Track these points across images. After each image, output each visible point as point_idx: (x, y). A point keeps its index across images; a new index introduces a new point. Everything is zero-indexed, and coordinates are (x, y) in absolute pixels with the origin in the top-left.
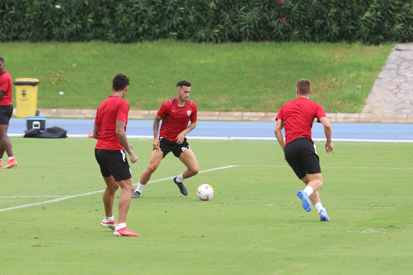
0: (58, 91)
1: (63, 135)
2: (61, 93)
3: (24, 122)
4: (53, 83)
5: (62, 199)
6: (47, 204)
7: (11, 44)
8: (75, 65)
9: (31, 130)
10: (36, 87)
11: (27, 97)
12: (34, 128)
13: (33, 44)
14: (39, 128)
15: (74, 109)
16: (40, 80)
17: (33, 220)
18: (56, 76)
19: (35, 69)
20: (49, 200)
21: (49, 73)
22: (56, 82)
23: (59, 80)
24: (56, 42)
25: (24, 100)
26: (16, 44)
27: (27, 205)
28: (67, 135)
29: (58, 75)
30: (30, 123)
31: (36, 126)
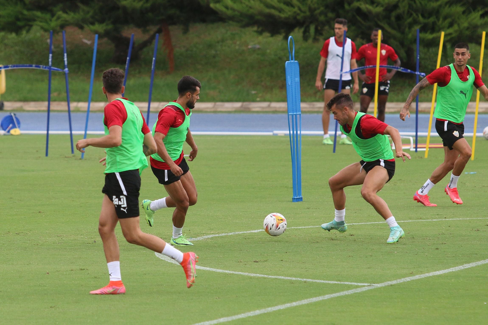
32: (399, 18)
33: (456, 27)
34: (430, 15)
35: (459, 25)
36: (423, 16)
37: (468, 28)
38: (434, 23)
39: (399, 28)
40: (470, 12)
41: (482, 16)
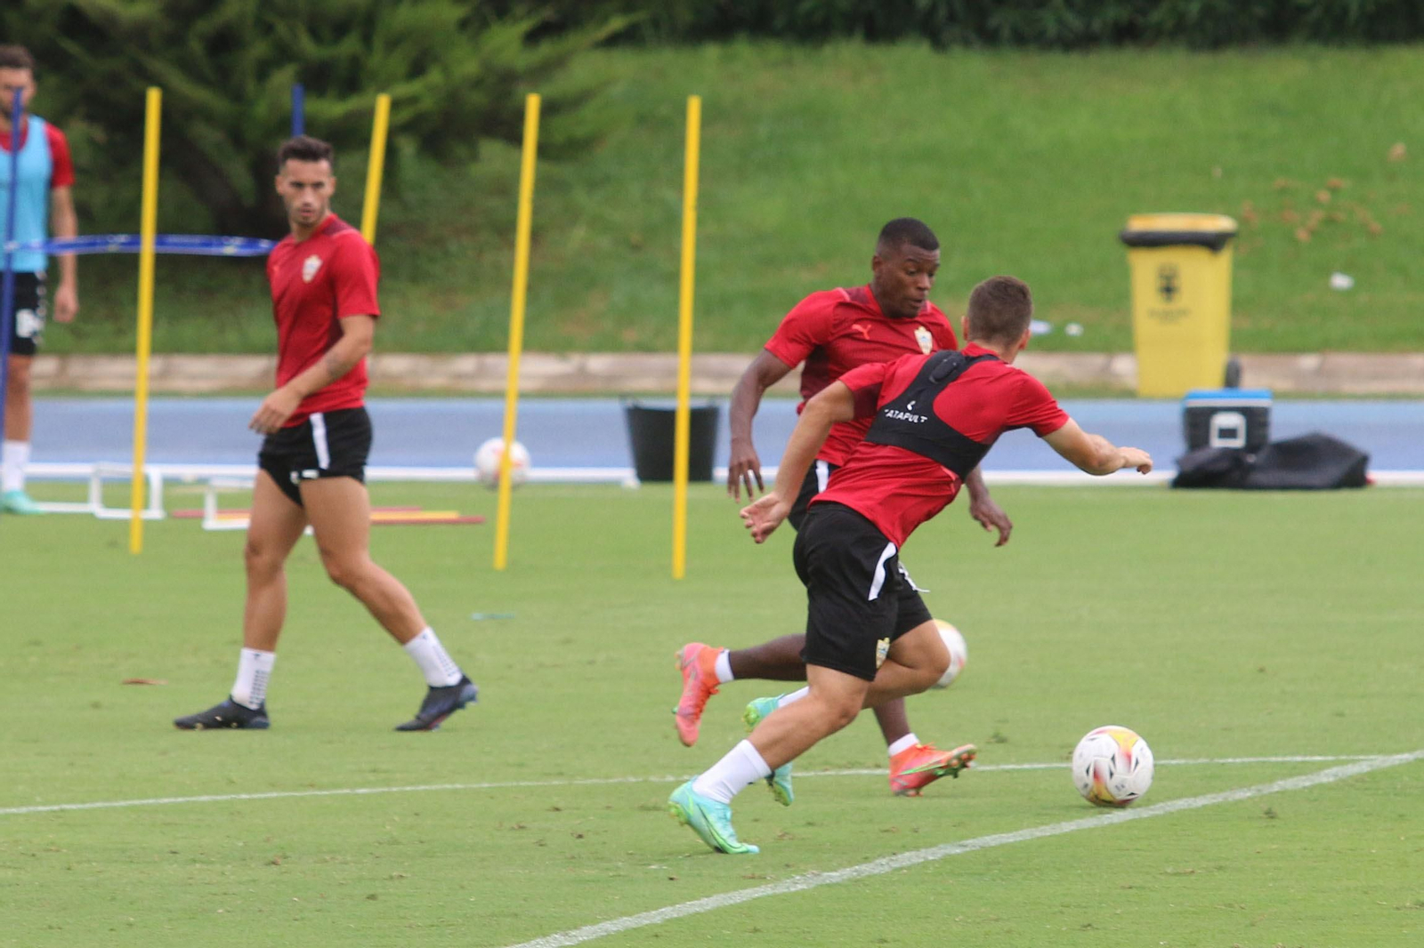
0: (1326, 271)
1: (1354, 476)
2: (1341, 281)
3: (1172, 417)
4: (1302, 235)
5: (1352, 770)
6: (1283, 793)
7: (1105, 58)
8: (1399, 149)
9: (1201, 456)
10: (1225, 259)
11: (1183, 299)
12: (1217, 443)
13: (1204, 60)
14: (1238, 443)
15: (1404, 351)
16: (1242, 220)
17: (1220, 868)
18: (1316, 203)
19: (1218, 172)
20: (1291, 775)
21: (1283, 191)
22: (1313, 233)
23: (1330, 221)
24: (1314, 48)
25: (1167, 317)
26: (1128, 59)
27: (1191, 800)
28: (1373, 474)
29: (1324, 196)
30: (1197, 422)
31: (1228, 433)
32: (224, 43)
33: (435, 76)
34: (340, 29)
35: (446, 70)
36: (314, 33)
37: (477, 83)
38: (355, 63)
39: (222, 79)
40: (484, 24)
41: (532, 38)
